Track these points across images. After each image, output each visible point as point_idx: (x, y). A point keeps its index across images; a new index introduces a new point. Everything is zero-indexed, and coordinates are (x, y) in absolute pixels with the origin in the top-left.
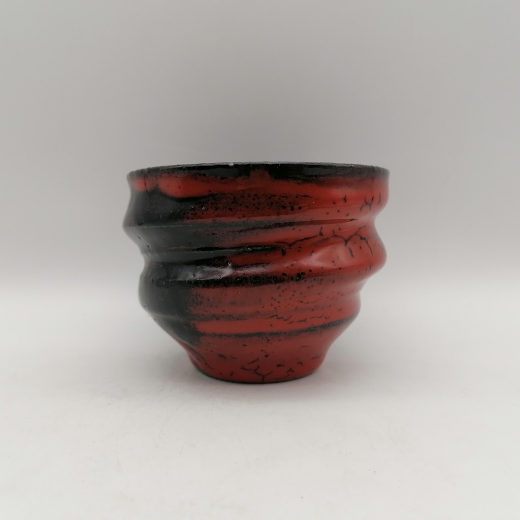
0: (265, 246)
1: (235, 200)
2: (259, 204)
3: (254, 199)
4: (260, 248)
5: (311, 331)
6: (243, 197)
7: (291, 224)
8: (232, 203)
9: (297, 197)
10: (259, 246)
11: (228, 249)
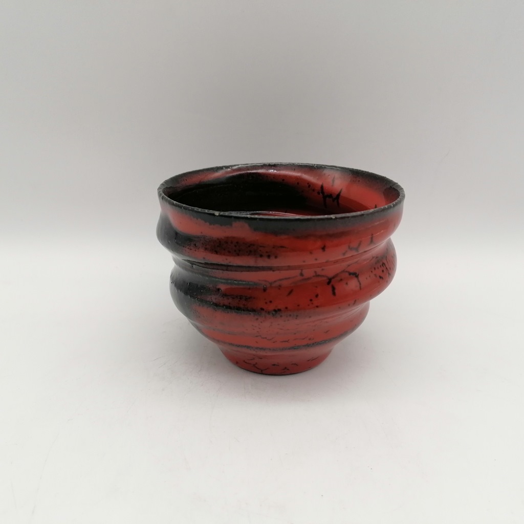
0: (248, 282)
1: (220, 244)
2: (240, 251)
3: (235, 246)
4: (244, 283)
5: (295, 349)
6: (227, 243)
7: (270, 269)
8: (218, 246)
9: (274, 248)
10: (243, 281)
11: (219, 278)
